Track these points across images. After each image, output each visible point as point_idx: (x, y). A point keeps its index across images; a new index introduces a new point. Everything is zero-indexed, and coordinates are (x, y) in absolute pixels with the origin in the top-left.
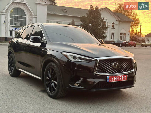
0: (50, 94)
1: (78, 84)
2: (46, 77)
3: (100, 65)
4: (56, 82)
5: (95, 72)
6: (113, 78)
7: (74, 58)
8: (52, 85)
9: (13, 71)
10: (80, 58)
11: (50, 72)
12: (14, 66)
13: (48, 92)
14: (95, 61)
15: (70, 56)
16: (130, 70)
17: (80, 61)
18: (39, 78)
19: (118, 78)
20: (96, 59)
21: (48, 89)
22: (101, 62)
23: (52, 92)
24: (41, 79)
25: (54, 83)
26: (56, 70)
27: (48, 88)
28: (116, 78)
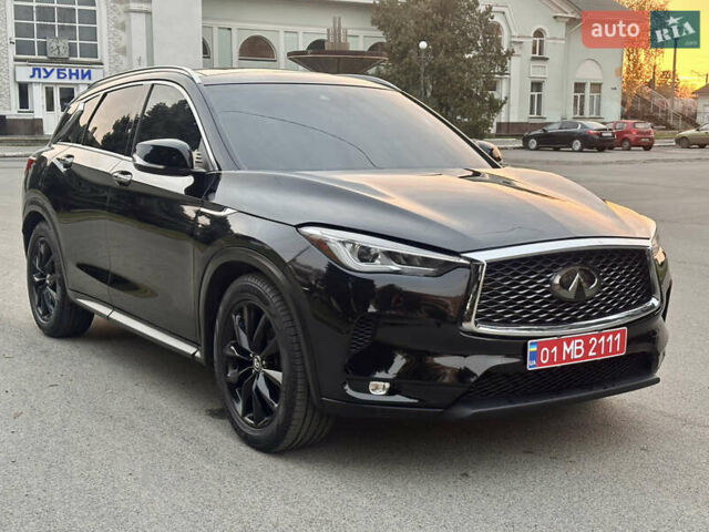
0: (249, 431)
1: (387, 385)
2: (223, 346)
3: (494, 286)
4: (277, 375)
5: (469, 320)
6: (555, 349)
7: (365, 255)
8: (257, 387)
9: (53, 311)
10: (392, 256)
11: (242, 320)
12: (59, 284)
13: (238, 420)
14: (468, 271)
15: (340, 245)
16: (640, 303)
17: (395, 267)
18: (189, 349)
19: (579, 344)
20: (472, 260)
21: (239, 407)
22: (498, 271)
23: (257, 420)
24: (198, 354)
25: (268, 379)
26: (274, 316)
27: (238, 401)
28: (571, 347)
